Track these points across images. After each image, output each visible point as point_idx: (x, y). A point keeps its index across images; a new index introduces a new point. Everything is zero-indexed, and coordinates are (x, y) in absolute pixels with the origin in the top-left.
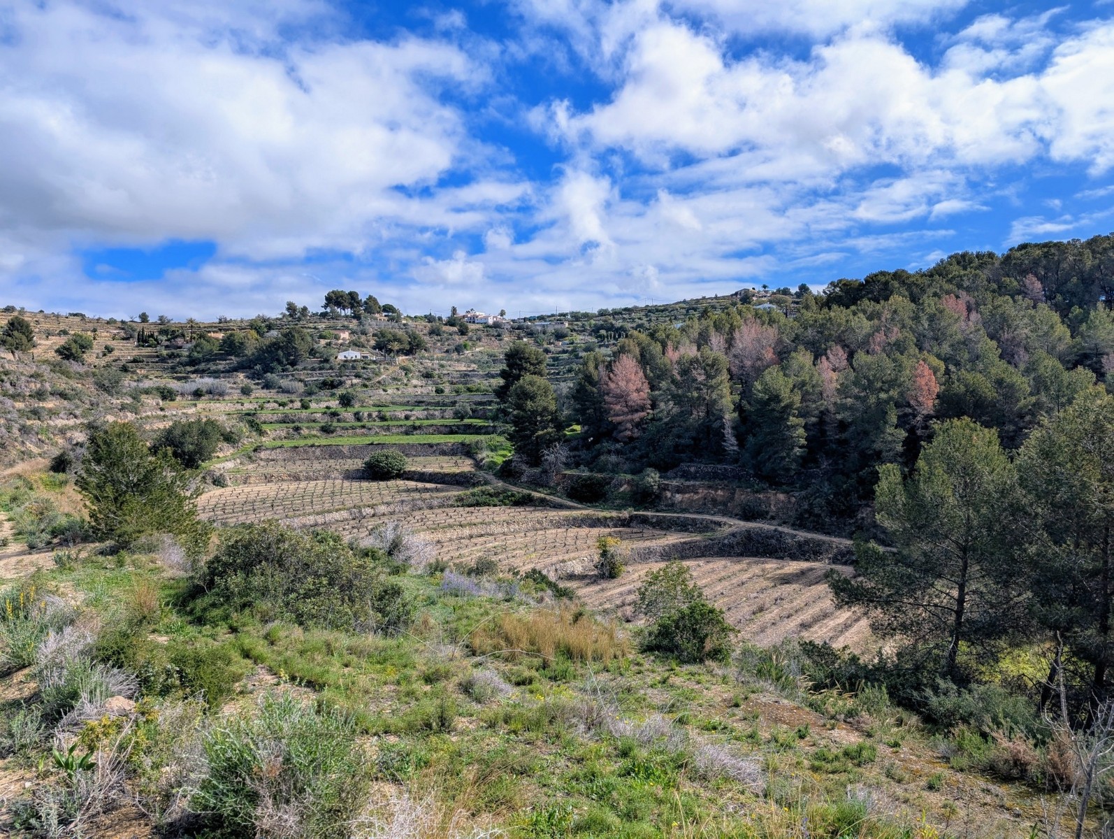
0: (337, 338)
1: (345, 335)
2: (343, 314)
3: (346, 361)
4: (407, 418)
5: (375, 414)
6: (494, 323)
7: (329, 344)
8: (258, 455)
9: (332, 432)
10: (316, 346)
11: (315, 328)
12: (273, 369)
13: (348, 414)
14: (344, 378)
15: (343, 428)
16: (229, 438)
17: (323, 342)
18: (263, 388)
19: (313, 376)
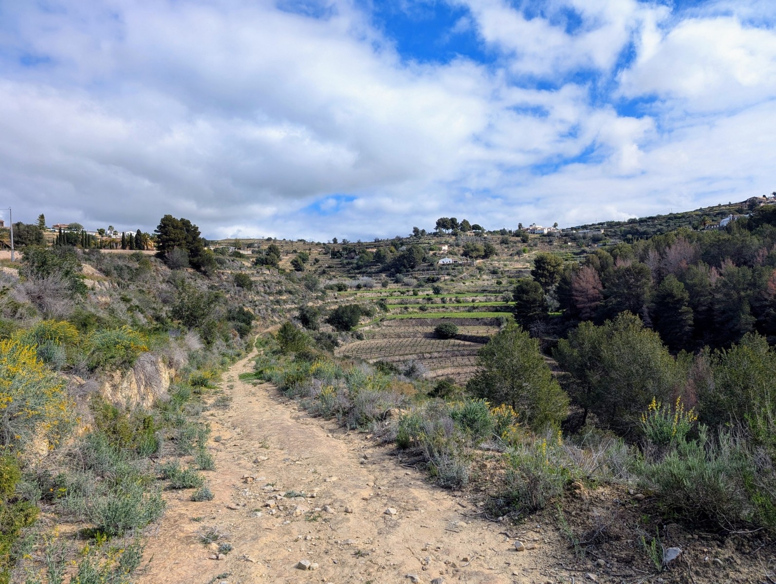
0: (440, 249)
1: (445, 248)
2: (447, 232)
3: (443, 265)
4: (473, 301)
5: (453, 299)
6: (548, 232)
7: (435, 254)
8: (382, 323)
9: (426, 310)
10: (426, 256)
11: (429, 243)
12: (401, 271)
13: (437, 299)
14: (440, 276)
15: (432, 308)
16: (368, 314)
17: (431, 253)
18: (394, 283)
19: (423, 275)
